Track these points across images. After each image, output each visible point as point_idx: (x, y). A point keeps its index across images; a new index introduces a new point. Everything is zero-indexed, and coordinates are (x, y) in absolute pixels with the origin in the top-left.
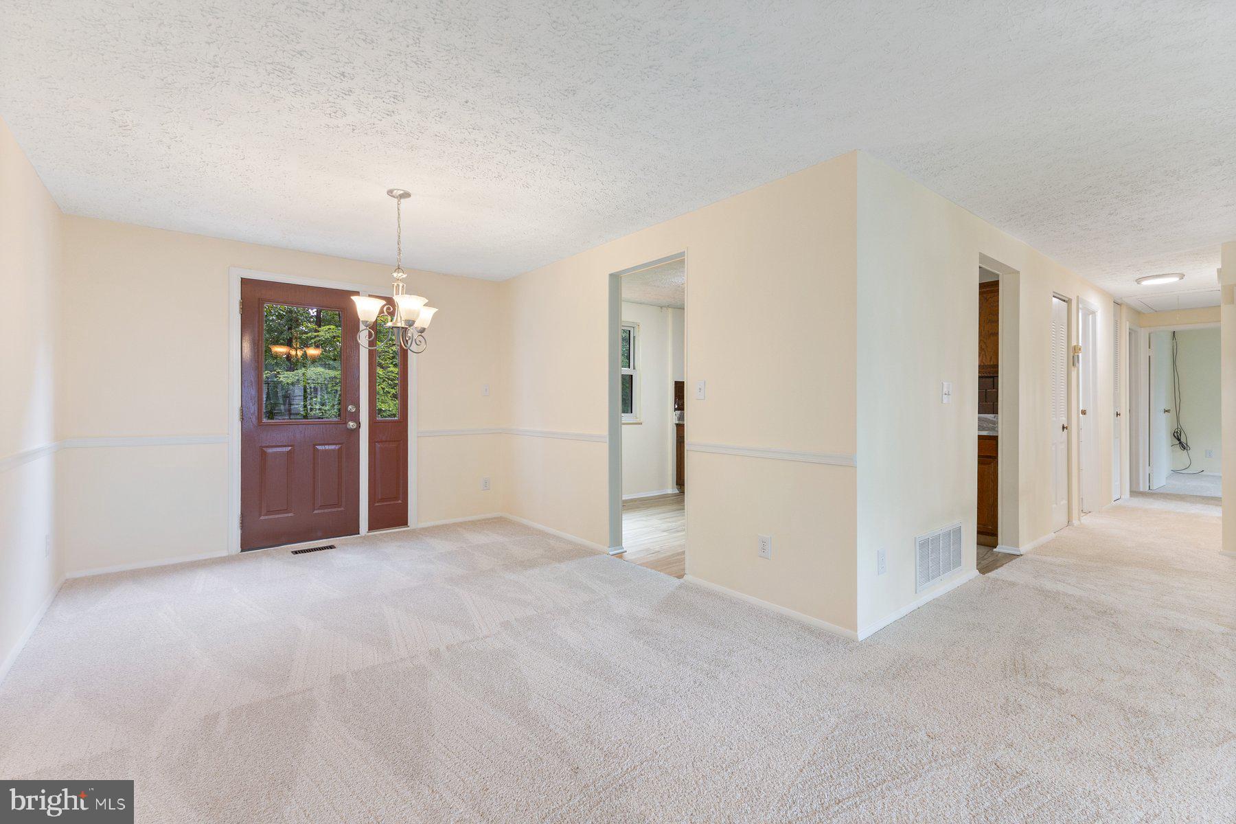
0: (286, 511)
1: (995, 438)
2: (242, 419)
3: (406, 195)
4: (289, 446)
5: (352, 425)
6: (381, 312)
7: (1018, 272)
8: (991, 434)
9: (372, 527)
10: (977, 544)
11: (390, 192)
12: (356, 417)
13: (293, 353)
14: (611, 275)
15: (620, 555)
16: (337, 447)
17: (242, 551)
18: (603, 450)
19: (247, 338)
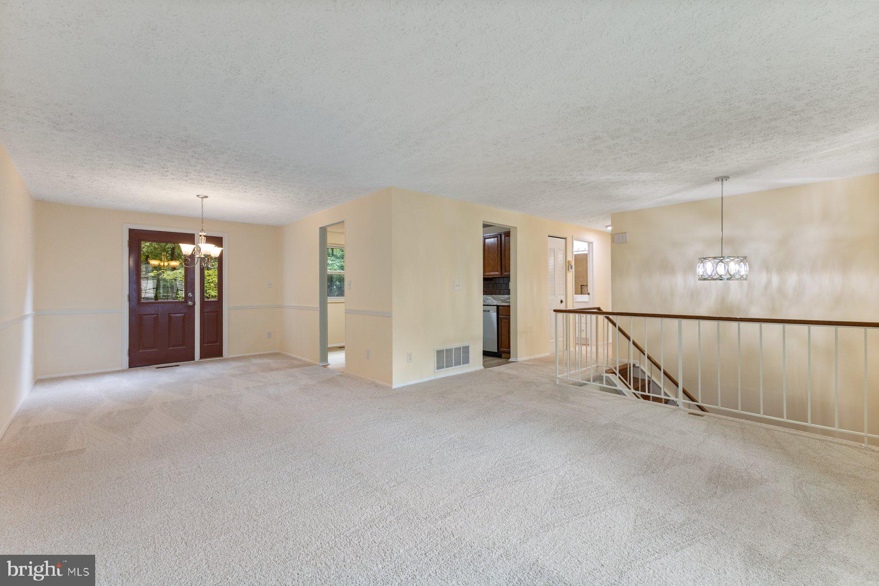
0: (152, 348)
1: (509, 306)
2: (129, 300)
3: (206, 197)
4: (155, 314)
5: (190, 303)
6: (194, 250)
7: (516, 228)
8: (507, 304)
9: (202, 357)
10: (483, 355)
11: (198, 196)
12: (193, 299)
13: (162, 264)
14: (321, 228)
15: (325, 366)
16: (183, 315)
17: (129, 368)
18: (317, 315)
19: (131, 259)
